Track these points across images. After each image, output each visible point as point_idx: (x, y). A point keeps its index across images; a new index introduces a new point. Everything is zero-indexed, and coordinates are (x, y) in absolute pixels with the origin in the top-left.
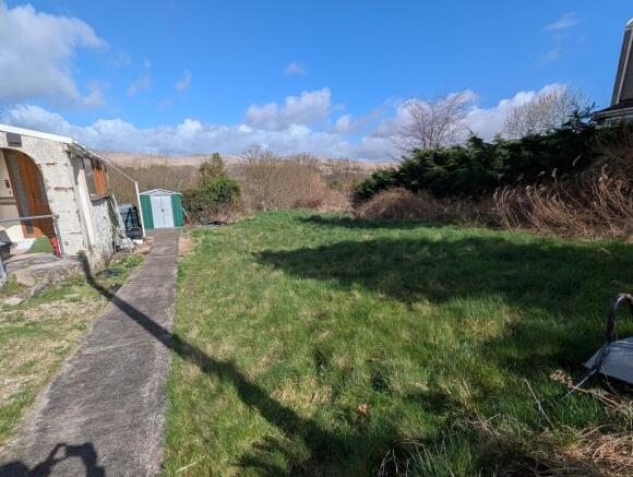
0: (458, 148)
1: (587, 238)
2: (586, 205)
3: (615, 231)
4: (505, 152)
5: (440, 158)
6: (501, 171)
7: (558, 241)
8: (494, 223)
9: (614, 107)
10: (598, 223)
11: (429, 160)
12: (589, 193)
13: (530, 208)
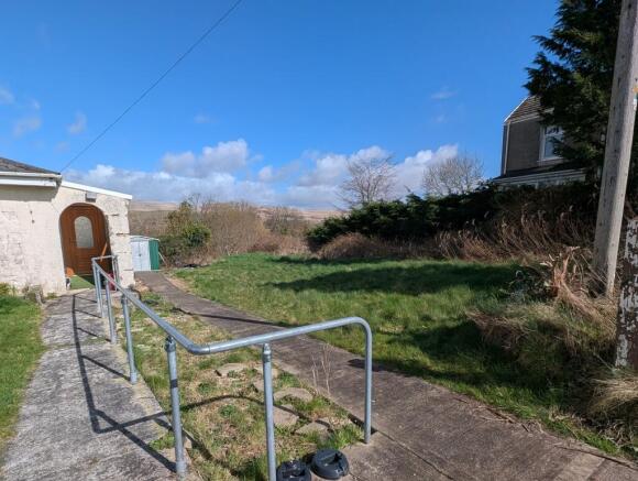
0: (398, 202)
1: (499, 263)
2: (496, 243)
3: (513, 258)
4: (436, 207)
5: (384, 209)
6: (434, 220)
7: (484, 265)
8: (438, 257)
9: (503, 176)
10: (504, 254)
11: (377, 212)
12: (496, 235)
13: (461, 245)
